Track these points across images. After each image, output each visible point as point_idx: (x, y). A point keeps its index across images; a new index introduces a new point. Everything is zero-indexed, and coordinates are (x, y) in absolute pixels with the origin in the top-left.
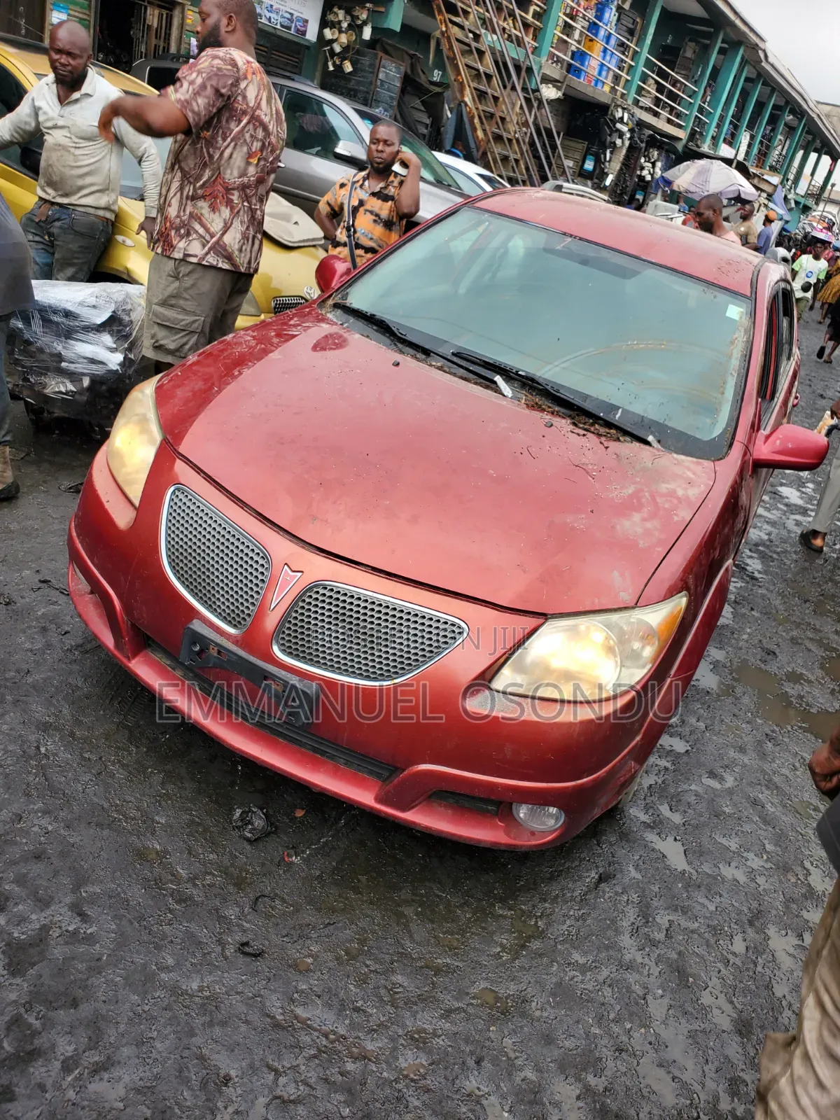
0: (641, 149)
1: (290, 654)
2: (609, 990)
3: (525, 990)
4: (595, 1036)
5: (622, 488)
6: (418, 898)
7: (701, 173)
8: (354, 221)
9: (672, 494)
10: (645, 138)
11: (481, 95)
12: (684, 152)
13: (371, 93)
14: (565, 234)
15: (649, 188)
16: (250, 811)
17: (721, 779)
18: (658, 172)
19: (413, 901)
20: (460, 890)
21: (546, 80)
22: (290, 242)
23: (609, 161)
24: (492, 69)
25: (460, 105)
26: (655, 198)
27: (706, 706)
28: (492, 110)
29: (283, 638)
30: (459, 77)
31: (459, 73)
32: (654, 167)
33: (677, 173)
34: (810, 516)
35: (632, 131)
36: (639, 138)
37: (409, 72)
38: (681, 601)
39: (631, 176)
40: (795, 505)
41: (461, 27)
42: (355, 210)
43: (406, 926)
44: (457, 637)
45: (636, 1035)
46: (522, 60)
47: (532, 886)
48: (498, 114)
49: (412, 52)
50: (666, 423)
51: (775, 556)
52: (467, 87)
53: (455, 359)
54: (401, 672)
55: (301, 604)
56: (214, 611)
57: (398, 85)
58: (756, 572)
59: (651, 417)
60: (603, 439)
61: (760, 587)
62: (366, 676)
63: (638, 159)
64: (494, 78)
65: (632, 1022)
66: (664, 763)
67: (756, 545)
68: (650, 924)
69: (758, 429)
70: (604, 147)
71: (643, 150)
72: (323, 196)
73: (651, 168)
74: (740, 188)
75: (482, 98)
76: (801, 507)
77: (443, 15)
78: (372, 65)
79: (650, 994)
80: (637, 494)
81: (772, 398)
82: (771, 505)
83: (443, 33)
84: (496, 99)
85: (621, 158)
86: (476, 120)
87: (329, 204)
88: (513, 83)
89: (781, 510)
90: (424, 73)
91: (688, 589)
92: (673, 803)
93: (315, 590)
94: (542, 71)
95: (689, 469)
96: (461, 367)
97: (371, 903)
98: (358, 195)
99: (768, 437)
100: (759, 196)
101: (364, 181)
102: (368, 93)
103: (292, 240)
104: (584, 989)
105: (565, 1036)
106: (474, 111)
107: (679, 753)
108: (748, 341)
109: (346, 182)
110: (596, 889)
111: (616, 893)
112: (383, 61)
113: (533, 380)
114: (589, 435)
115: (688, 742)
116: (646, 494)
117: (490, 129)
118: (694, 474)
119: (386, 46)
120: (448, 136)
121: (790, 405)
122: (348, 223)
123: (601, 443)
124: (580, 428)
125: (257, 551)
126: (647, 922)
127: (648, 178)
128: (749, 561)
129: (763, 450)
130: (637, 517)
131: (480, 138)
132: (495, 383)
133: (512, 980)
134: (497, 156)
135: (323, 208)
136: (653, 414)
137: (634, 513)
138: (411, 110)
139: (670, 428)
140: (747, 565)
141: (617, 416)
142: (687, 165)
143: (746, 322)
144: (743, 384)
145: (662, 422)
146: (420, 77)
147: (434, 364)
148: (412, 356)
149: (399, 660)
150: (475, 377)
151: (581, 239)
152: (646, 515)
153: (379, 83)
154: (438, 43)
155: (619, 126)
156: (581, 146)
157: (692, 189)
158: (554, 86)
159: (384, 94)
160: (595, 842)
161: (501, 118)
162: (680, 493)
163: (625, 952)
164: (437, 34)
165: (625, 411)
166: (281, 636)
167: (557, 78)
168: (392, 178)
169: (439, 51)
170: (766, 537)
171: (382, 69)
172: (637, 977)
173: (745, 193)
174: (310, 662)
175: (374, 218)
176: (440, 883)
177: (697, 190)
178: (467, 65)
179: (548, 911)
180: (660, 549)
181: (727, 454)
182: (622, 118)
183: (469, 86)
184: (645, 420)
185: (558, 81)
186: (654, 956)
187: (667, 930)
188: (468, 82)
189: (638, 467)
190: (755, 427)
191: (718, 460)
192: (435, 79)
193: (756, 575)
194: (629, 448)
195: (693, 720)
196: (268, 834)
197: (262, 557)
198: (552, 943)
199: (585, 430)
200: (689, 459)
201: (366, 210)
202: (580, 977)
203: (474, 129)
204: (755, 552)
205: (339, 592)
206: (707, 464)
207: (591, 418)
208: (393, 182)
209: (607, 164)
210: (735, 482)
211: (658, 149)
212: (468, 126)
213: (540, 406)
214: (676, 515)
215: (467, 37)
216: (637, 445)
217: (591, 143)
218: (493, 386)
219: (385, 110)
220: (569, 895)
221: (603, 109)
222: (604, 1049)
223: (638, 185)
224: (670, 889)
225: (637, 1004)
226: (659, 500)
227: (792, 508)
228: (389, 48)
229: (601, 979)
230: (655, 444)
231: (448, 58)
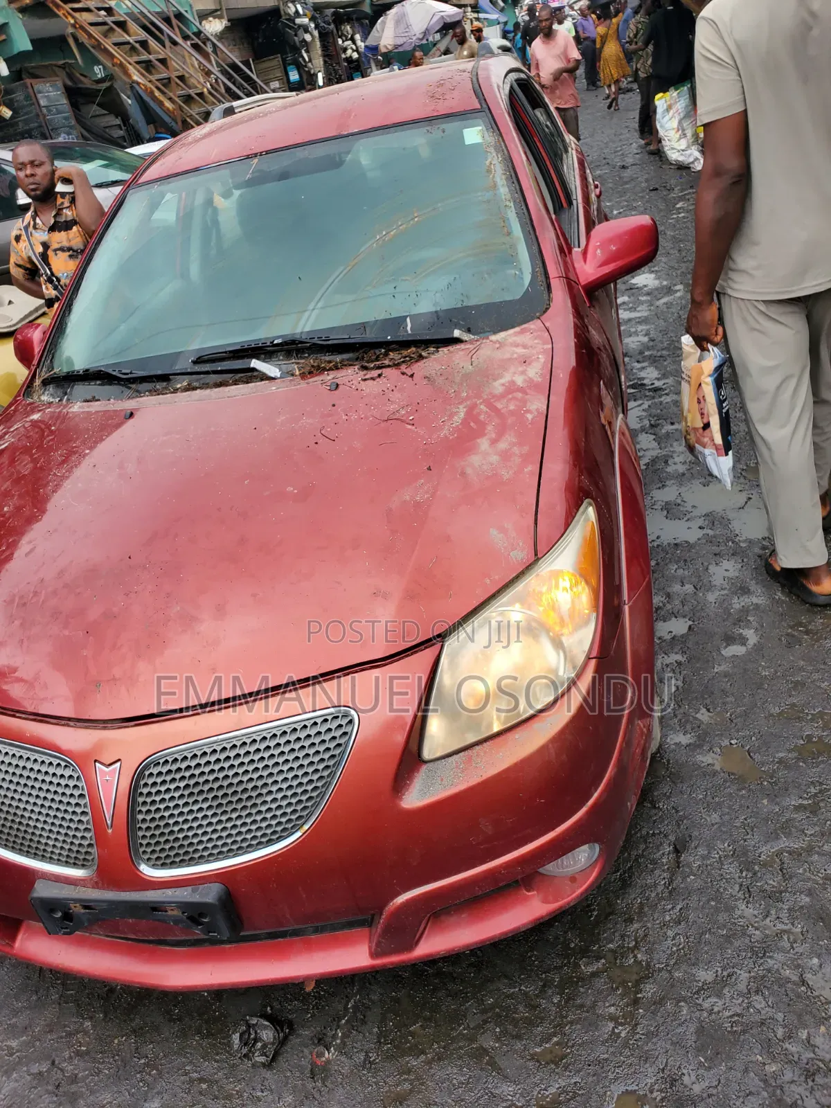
0: (332, 31)
1: (164, 866)
2: (759, 998)
3: (666, 1065)
4: (775, 1076)
5: (451, 416)
6: (490, 1014)
7: (399, 21)
8: (50, 269)
9: (511, 388)
10: (330, 19)
11: (147, 66)
12: (374, 12)
13: (44, 124)
14: (248, 157)
15: (362, 65)
16: (249, 1026)
17: (743, 641)
18: (361, 45)
19: (485, 1022)
20: (532, 970)
21: (203, 16)
22: (11, 326)
23: (310, 61)
24: (143, 35)
25: (132, 88)
26: (372, 72)
27: (682, 563)
28: (164, 75)
29: (144, 852)
30: (115, 60)
31: (112, 56)
32: (354, 42)
33: (377, 35)
34: (677, 291)
35: (312, 19)
36: (324, 22)
37: (69, 83)
38: (589, 513)
39: (338, 63)
40: (657, 289)
41: (88, 10)
42: (44, 257)
43: (493, 1064)
44: (348, 729)
45: (818, 1041)
46: (165, 10)
47: (608, 910)
48: (174, 75)
49: (62, 62)
50: (465, 304)
51: (665, 353)
52: (128, 65)
53: (197, 368)
54: (304, 813)
55: (141, 800)
56: (51, 860)
57: (65, 102)
58: (656, 382)
59: (444, 308)
60: (403, 367)
61: (667, 394)
62: (267, 842)
63: (335, 43)
64: (149, 41)
65: (805, 1026)
66: (675, 657)
67: (641, 353)
68: (759, 875)
69: (570, 252)
70: (296, 50)
71: (335, 31)
72: (8, 263)
73: (353, 46)
74: (442, 14)
75: (151, 69)
76: (663, 288)
77: (63, 8)
78: (28, 97)
79: (806, 971)
80: (471, 414)
81: (570, 203)
82: (634, 303)
83: (74, 26)
84: (163, 61)
85: (320, 52)
86: (157, 93)
87: (19, 266)
88: (168, 35)
89: (645, 302)
90: (85, 76)
91: (588, 495)
92: (708, 701)
93: (147, 773)
94: (194, 9)
95: (517, 346)
96: (207, 373)
97: (439, 1059)
98: (36, 239)
99: (585, 253)
100: (465, 12)
101: (34, 220)
102: (41, 126)
103: (14, 322)
104: (731, 1016)
105: (741, 1100)
106: (149, 85)
107: (682, 636)
108: (505, 159)
109: (18, 233)
110: (678, 867)
111: (704, 858)
112: (36, 87)
113: (293, 342)
114: (386, 372)
115: (684, 617)
116: (482, 407)
117: (175, 95)
118: (525, 347)
119: (31, 71)
120: (140, 125)
121: (593, 197)
122: (47, 275)
123: (403, 374)
124: (372, 369)
125: (55, 762)
126: (755, 874)
127: (355, 55)
128: (642, 374)
129: (588, 270)
130: (484, 444)
131: (171, 108)
132: (254, 370)
133: (646, 1061)
134: (197, 116)
135: (16, 272)
136: (447, 302)
137: (478, 441)
138: (93, 119)
139: (471, 308)
140: (643, 379)
141: (409, 328)
142: (382, 21)
143: (491, 139)
144: (525, 211)
145: (460, 306)
146: (81, 82)
147: (179, 386)
148: (150, 391)
149: (294, 801)
150: (231, 375)
151: (268, 152)
152: (493, 436)
153: (44, 110)
154: (76, 39)
155: (298, 21)
156: (276, 61)
157: (400, 41)
158: (215, 18)
159: (58, 119)
160: (649, 805)
161: (179, 77)
162: (519, 381)
163: (751, 930)
164: (70, 30)
165: (412, 317)
166: (141, 850)
167: (213, 7)
168: (60, 200)
169: (81, 46)
170: (646, 339)
171: (39, 96)
172: (779, 956)
173: (448, 16)
174: (191, 861)
175: (68, 254)
176: (506, 977)
177: (405, 40)
178: (115, 44)
179: (641, 933)
180: (529, 468)
181: (550, 299)
182: (297, 12)
183: (130, 64)
184: (441, 314)
185: (216, 11)
186: (784, 915)
187: (781, 870)
188: (126, 60)
189: (458, 379)
190: (565, 249)
191: (545, 312)
192: (99, 76)
193: (658, 384)
194: (436, 362)
195: (676, 588)
196: (283, 1042)
197: (66, 766)
198: (665, 975)
199: (379, 368)
200: (511, 331)
201: (55, 250)
202: (720, 1003)
203: (161, 104)
204: (643, 362)
205: (176, 760)
206: (534, 325)
207: (382, 347)
208: (62, 203)
209: (310, 65)
210: (576, 326)
211: (349, 23)
212: (152, 104)
213: (318, 367)
214: (528, 411)
215: (99, 16)
216: (444, 351)
217: (283, 53)
218: (255, 374)
219: (68, 134)
220: (653, 895)
221: (275, 13)
222: (793, 1087)
223: (350, 68)
224: (758, 813)
225: (799, 996)
226: (499, 406)
227: (654, 294)
228: (38, 72)
229: (742, 987)
230: (466, 337)
231: (93, 47)
